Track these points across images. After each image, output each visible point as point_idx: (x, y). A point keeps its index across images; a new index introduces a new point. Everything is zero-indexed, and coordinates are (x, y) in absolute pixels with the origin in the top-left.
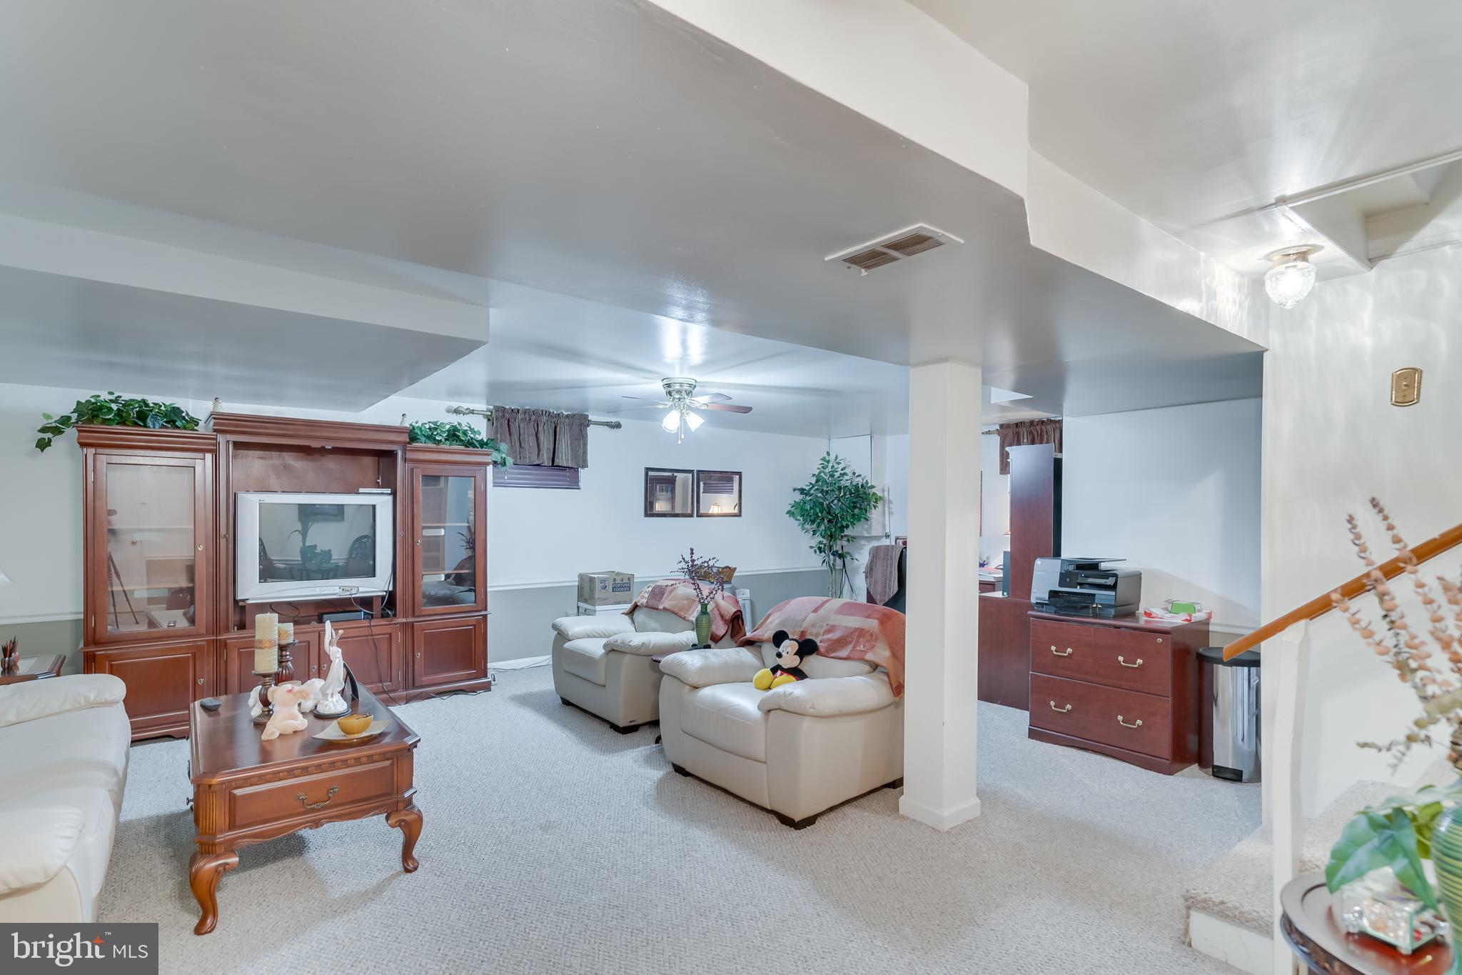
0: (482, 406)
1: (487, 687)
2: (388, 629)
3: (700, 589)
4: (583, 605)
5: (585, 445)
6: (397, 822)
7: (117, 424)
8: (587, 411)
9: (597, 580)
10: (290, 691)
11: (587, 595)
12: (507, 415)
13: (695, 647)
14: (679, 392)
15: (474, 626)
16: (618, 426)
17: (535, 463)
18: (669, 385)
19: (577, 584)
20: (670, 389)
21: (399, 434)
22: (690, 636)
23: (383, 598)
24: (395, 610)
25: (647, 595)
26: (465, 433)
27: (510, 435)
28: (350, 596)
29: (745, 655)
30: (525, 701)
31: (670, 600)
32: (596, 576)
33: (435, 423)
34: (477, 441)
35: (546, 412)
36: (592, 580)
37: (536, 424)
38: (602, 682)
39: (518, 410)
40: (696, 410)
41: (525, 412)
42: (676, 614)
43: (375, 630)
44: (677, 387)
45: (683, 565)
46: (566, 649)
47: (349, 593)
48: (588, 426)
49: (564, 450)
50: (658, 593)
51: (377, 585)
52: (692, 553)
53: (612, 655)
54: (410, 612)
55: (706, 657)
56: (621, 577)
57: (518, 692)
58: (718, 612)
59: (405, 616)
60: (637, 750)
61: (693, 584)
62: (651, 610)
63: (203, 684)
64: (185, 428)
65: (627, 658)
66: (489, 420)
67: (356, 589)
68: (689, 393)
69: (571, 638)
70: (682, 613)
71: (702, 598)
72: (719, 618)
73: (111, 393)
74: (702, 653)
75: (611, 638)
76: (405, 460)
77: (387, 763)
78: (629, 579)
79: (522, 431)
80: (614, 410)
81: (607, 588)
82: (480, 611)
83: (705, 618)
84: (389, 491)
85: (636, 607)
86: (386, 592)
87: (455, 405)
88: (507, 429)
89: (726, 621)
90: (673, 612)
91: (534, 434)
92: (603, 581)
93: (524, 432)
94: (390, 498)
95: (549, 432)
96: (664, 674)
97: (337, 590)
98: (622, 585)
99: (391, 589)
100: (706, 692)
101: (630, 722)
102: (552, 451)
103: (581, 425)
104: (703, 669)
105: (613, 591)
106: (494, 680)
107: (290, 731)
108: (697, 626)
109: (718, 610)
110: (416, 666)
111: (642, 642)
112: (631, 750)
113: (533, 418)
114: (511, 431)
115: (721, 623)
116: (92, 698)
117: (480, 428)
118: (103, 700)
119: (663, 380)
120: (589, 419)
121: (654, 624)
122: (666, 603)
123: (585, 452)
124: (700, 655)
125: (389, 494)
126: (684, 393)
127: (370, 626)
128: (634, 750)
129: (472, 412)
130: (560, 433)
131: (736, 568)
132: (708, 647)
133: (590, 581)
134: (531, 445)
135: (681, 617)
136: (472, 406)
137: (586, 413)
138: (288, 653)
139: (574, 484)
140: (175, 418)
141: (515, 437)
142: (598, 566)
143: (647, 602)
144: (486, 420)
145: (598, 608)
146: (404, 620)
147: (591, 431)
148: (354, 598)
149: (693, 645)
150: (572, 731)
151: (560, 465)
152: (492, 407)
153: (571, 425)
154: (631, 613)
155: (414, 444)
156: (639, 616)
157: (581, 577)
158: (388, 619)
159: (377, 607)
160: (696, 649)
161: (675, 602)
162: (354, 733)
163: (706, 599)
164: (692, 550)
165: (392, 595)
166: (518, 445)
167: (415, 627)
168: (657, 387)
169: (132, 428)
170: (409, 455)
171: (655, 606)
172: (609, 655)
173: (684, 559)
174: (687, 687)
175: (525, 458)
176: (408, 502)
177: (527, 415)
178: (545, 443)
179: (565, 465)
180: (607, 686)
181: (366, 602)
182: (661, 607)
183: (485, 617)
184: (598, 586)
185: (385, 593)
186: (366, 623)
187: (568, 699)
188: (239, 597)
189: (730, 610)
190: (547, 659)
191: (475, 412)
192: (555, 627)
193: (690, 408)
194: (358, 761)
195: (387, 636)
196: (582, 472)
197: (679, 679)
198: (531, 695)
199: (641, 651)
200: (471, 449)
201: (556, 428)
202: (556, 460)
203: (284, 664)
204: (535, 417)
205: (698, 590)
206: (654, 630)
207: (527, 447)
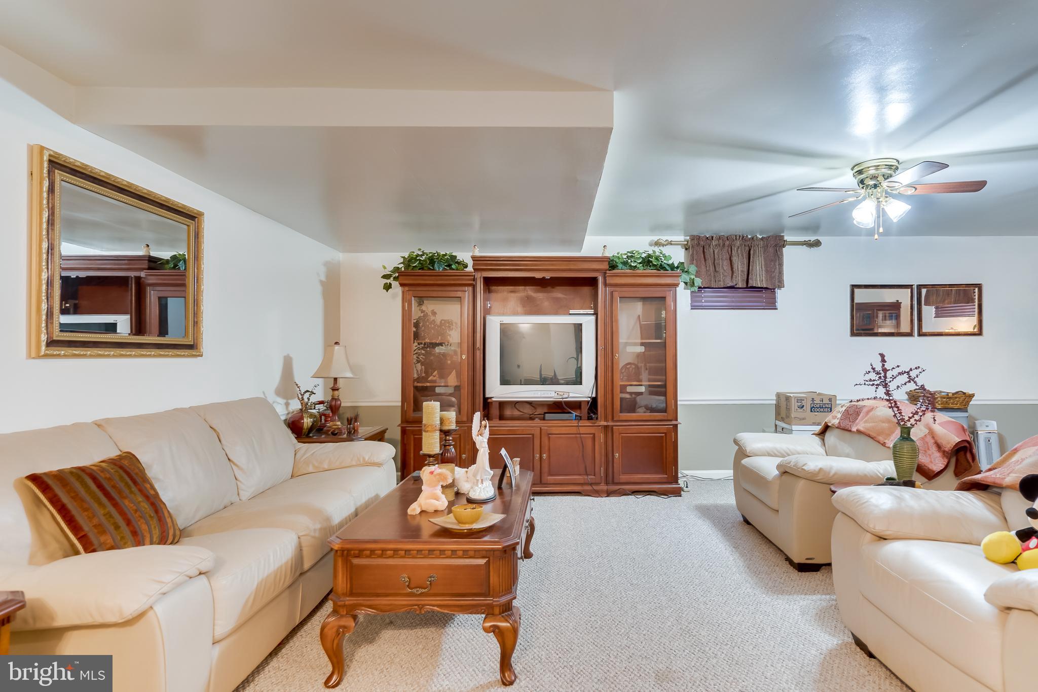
0: (681, 238)
1: (677, 492)
2: (592, 430)
3: (898, 407)
4: (781, 424)
5: (781, 265)
6: (491, 626)
7: (420, 269)
8: (783, 232)
9: (793, 400)
10: (432, 473)
11: (783, 414)
12: (702, 243)
13: (890, 481)
14: (874, 177)
15: (665, 433)
16: (817, 244)
17: (729, 285)
18: (860, 172)
19: (774, 402)
20: (862, 176)
21: (601, 263)
22: (887, 467)
23: (588, 402)
24: (597, 414)
25: (839, 416)
26: (657, 258)
27: (705, 260)
28: (562, 400)
29: (971, 503)
30: (706, 512)
31: (866, 422)
32: (792, 395)
33: (632, 252)
34: (668, 265)
35: (740, 236)
36: (788, 399)
37: (729, 249)
38: (775, 507)
39: (712, 237)
40: (899, 196)
41: (720, 238)
42: (872, 438)
43: (582, 430)
44: (872, 172)
45: (873, 376)
46: (744, 466)
47: (561, 397)
48: (784, 246)
49: (758, 271)
50: (853, 412)
51: (583, 392)
52: (883, 361)
53: (785, 477)
54: (610, 417)
55: (900, 499)
56: (821, 397)
57: (705, 502)
58: (933, 441)
59: (606, 420)
60: (810, 597)
61: (887, 400)
62: (843, 431)
63: (465, 459)
64: (457, 269)
65: (801, 484)
66: (686, 249)
67: (567, 394)
68: (887, 177)
69: (749, 455)
70: (881, 438)
71: (903, 420)
72: (934, 449)
73: (420, 250)
74: (895, 492)
75: (786, 459)
76: (605, 284)
77: (482, 561)
78: (830, 400)
79: (716, 256)
80: (814, 228)
81: (804, 408)
82: (671, 420)
83: (906, 446)
84: (592, 311)
85: (826, 428)
86: (590, 397)
87: (655, 238)
88: (702, 256)
89: (944, 453)
90: (869, 436)
91: (728, 257)
92: (800, 400)
93: (719, 257)
94: (593, 318)
95: (742, 255)
96: (839, 511)
97: (553, 394)
98: (823, 405)
99: (594, 395)
100: (895, 548)
101: (807, 559)
102: (746, 273)
103: (776, 246)
104: (892, 515)
105: (811, 411)
106: (687, 487)
107: (431, 509)
108: (897, 457)
109: (933, 437)
110: (615, 465)
111: (819, 467)
112: (803, 596)
113: (727, 243)
114: (706, 257)
115: (937, 455)
116: (367, 459)
117: (677, 255)
118: (372, 462)
119: (852, 169)
120: (785, 239)
121: (847, 449)
122: (860, 424)
123: (781, 273)
124: (891, 494)
125: (593, 314)
126: (881, 178)
127: (578, 426)
128: (807, 596)
129: (670, 243)
130: (754, 254)
131: (973, 395)
132: (910, 484)
133: (786, 400)
134: (725, 269)
135: (879, 442)
136: (670, 238)
137: (782, 234)
138: (451, 438)
139: (771, 304)
140: (452, 263)
141: (710, 262)
142: (796, 387)
143: (839, 423)
144: (684, 250)
145: (794, 428)
146: (605, 424)
147: (787, 251)
148: (565, 402)
149: (888, 479)
150: (742, 555)
151: (754, 285)
152: (688, 238)
153: (766, 247)
154: (823, 433)
155: (614, 271)
156: (830, 437)
157: (778, 395)
158: (593, 421)
159: (585, 409)
160: (892, 484)
161: (873, 424)
162: (465, 523)
163: (909, 420)
164: (882, 356)
165: (594, 400)
166: (712, 268)
167: (614, 430)
168: (848, 179)
169: (427, 271)
170: (609, 281)
171: (848, 427)
172: (783, 477)
173: (873, 369)
174: (869, 535)
175: (719, 281)
176: (608, 320)
177: (721, 241)
178: (739, 267)
179: (760, 286)
180: (779, 511)
181: (576, 405)
182: (854, 429)
183: (676, 426)
184: (794, 405)
185: (589, 399)
186: (575, 423)
187: (748, 519)
188: (487, 396)
189: (952, 438)
190: (730, 473)
191: (673, 243)
192: (736, 442)
193: (888, 195)
194: (454, 554)
195: (592, 436)
196: (779, 293)
197: (855, 521)
198: (717, 507)
199: (819, 478)
200: (662, 271)
201: (750, 250)
202: (750, 281)
203: (447, 447)
204: (728, 242)
205: (895, 409)
206: (848, 456)
207: (721, 271)
